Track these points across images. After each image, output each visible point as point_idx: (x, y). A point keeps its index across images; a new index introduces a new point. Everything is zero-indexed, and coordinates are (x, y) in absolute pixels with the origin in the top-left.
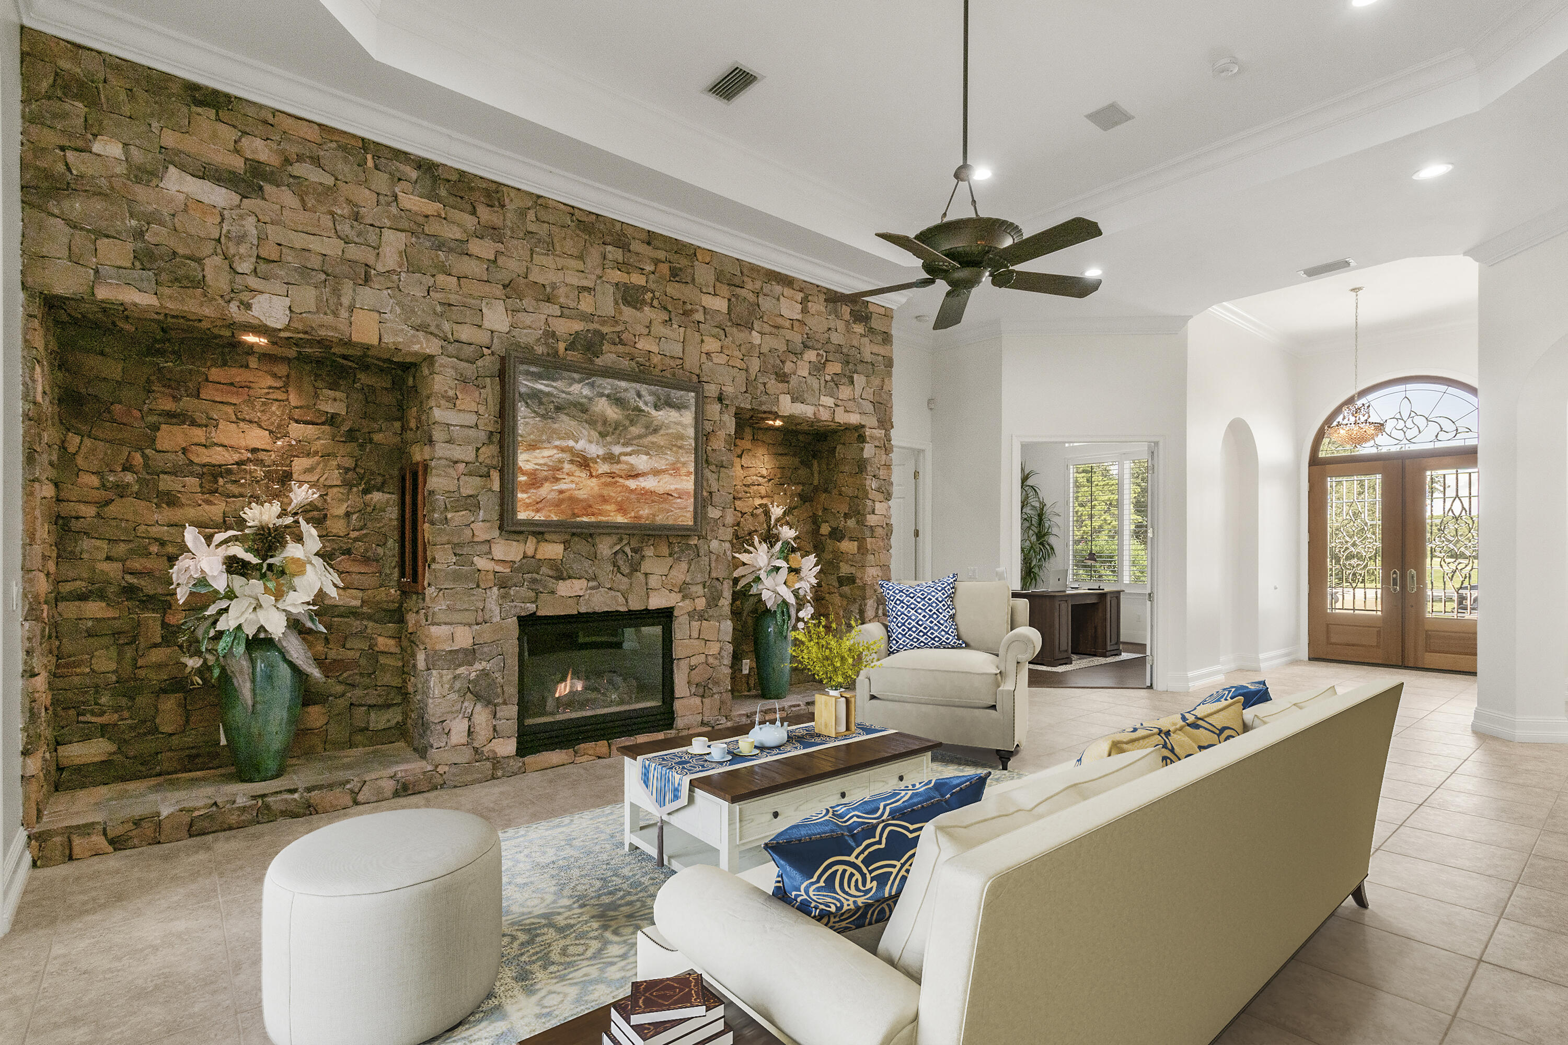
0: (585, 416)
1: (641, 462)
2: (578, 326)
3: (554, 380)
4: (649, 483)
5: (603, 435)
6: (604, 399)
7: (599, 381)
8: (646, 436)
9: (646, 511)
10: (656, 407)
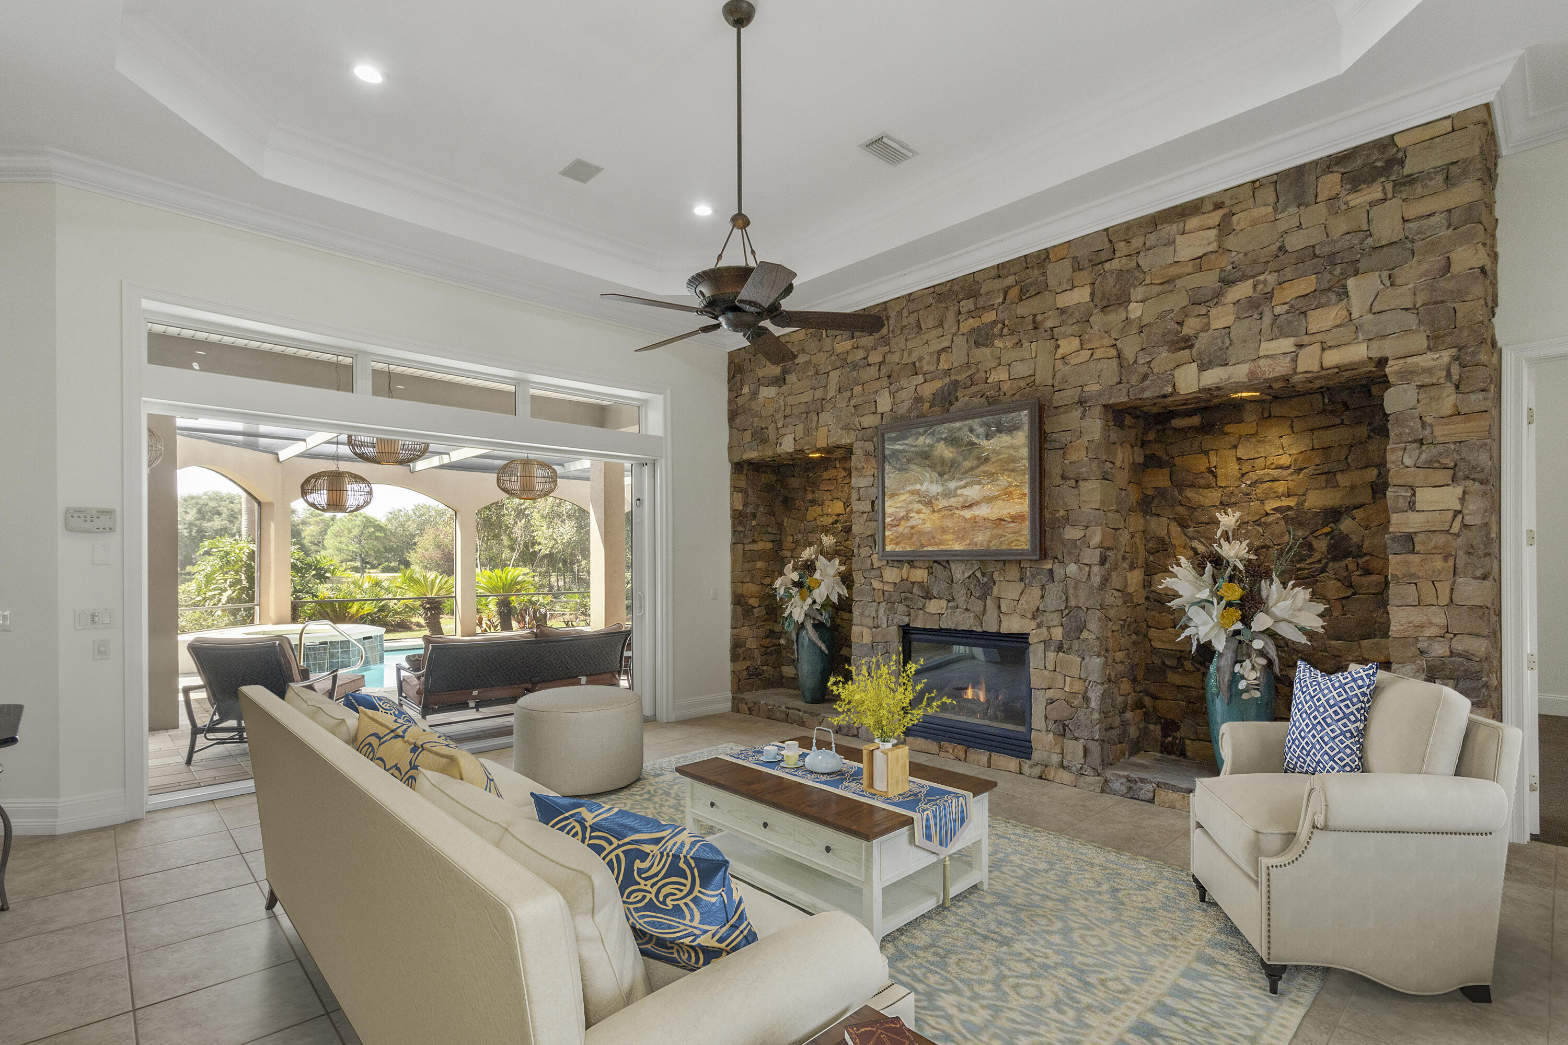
0: (928, 462)
1: (973, 492)
2: (936, 385)
3: (907, 438)
4: (983, 511)
5: (941, 475)
6: (942, 442)
7: (938, 428)
8: (977, 467)
9: (980, 538)
10: (988, 437)
